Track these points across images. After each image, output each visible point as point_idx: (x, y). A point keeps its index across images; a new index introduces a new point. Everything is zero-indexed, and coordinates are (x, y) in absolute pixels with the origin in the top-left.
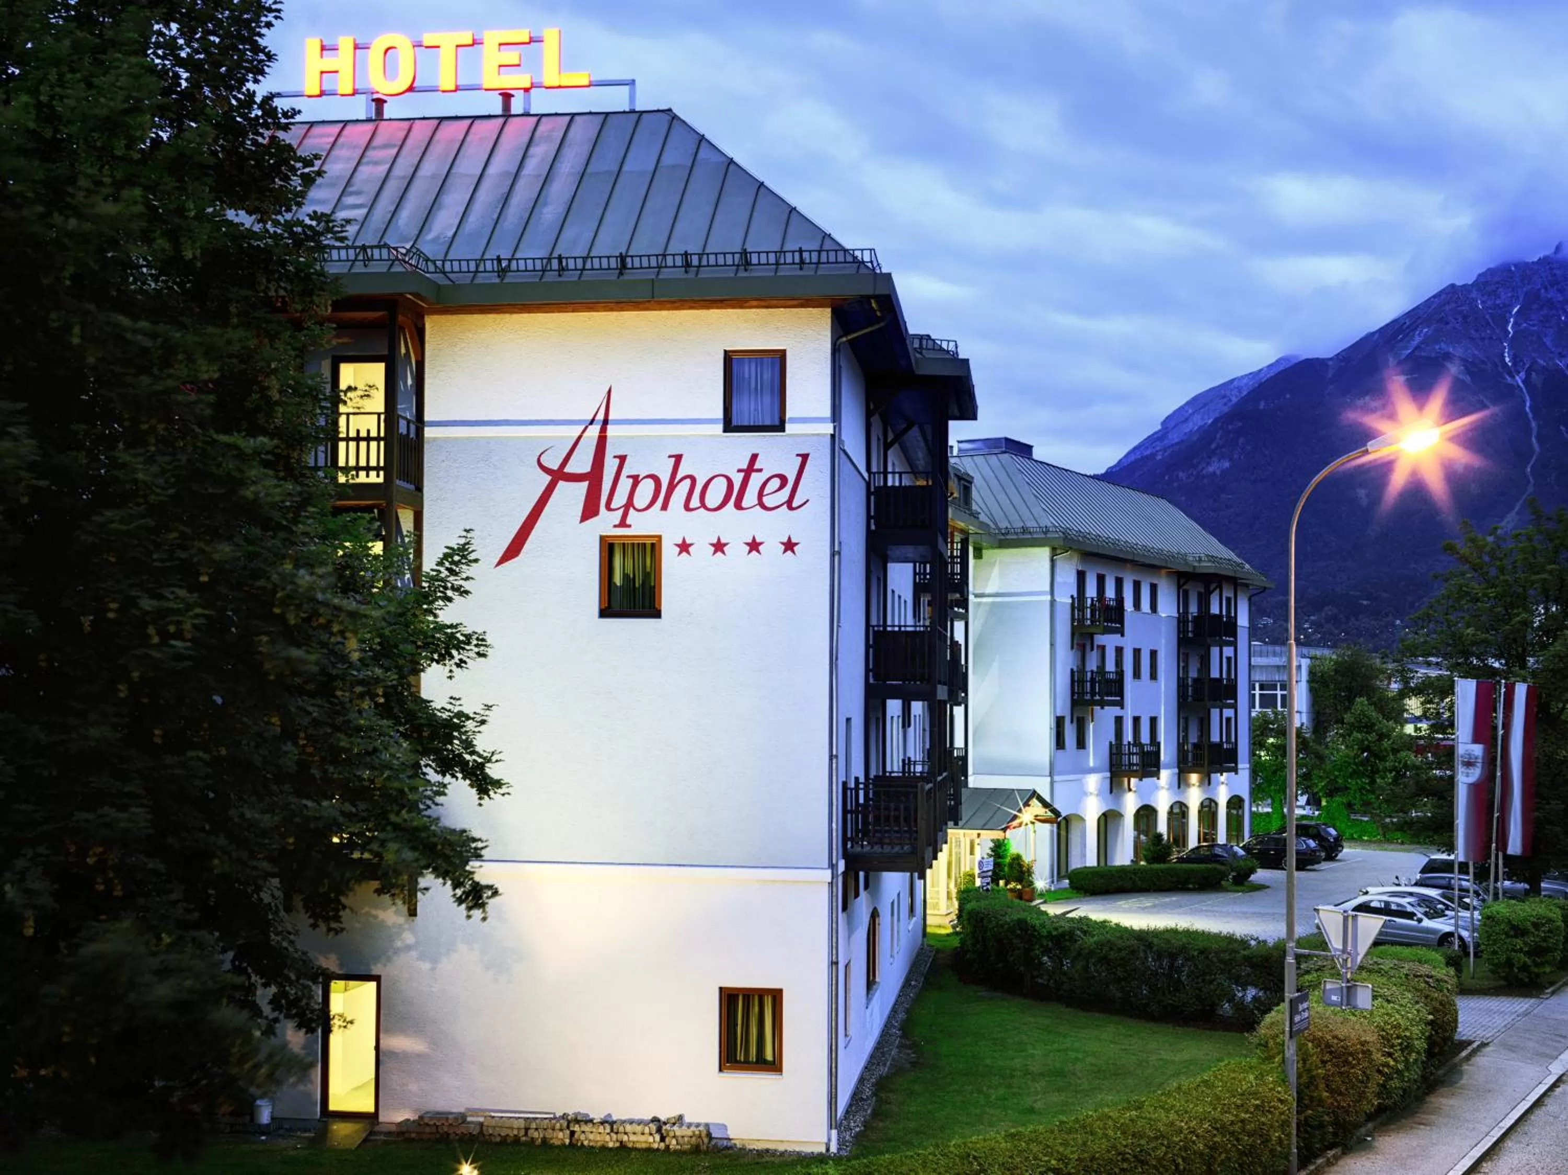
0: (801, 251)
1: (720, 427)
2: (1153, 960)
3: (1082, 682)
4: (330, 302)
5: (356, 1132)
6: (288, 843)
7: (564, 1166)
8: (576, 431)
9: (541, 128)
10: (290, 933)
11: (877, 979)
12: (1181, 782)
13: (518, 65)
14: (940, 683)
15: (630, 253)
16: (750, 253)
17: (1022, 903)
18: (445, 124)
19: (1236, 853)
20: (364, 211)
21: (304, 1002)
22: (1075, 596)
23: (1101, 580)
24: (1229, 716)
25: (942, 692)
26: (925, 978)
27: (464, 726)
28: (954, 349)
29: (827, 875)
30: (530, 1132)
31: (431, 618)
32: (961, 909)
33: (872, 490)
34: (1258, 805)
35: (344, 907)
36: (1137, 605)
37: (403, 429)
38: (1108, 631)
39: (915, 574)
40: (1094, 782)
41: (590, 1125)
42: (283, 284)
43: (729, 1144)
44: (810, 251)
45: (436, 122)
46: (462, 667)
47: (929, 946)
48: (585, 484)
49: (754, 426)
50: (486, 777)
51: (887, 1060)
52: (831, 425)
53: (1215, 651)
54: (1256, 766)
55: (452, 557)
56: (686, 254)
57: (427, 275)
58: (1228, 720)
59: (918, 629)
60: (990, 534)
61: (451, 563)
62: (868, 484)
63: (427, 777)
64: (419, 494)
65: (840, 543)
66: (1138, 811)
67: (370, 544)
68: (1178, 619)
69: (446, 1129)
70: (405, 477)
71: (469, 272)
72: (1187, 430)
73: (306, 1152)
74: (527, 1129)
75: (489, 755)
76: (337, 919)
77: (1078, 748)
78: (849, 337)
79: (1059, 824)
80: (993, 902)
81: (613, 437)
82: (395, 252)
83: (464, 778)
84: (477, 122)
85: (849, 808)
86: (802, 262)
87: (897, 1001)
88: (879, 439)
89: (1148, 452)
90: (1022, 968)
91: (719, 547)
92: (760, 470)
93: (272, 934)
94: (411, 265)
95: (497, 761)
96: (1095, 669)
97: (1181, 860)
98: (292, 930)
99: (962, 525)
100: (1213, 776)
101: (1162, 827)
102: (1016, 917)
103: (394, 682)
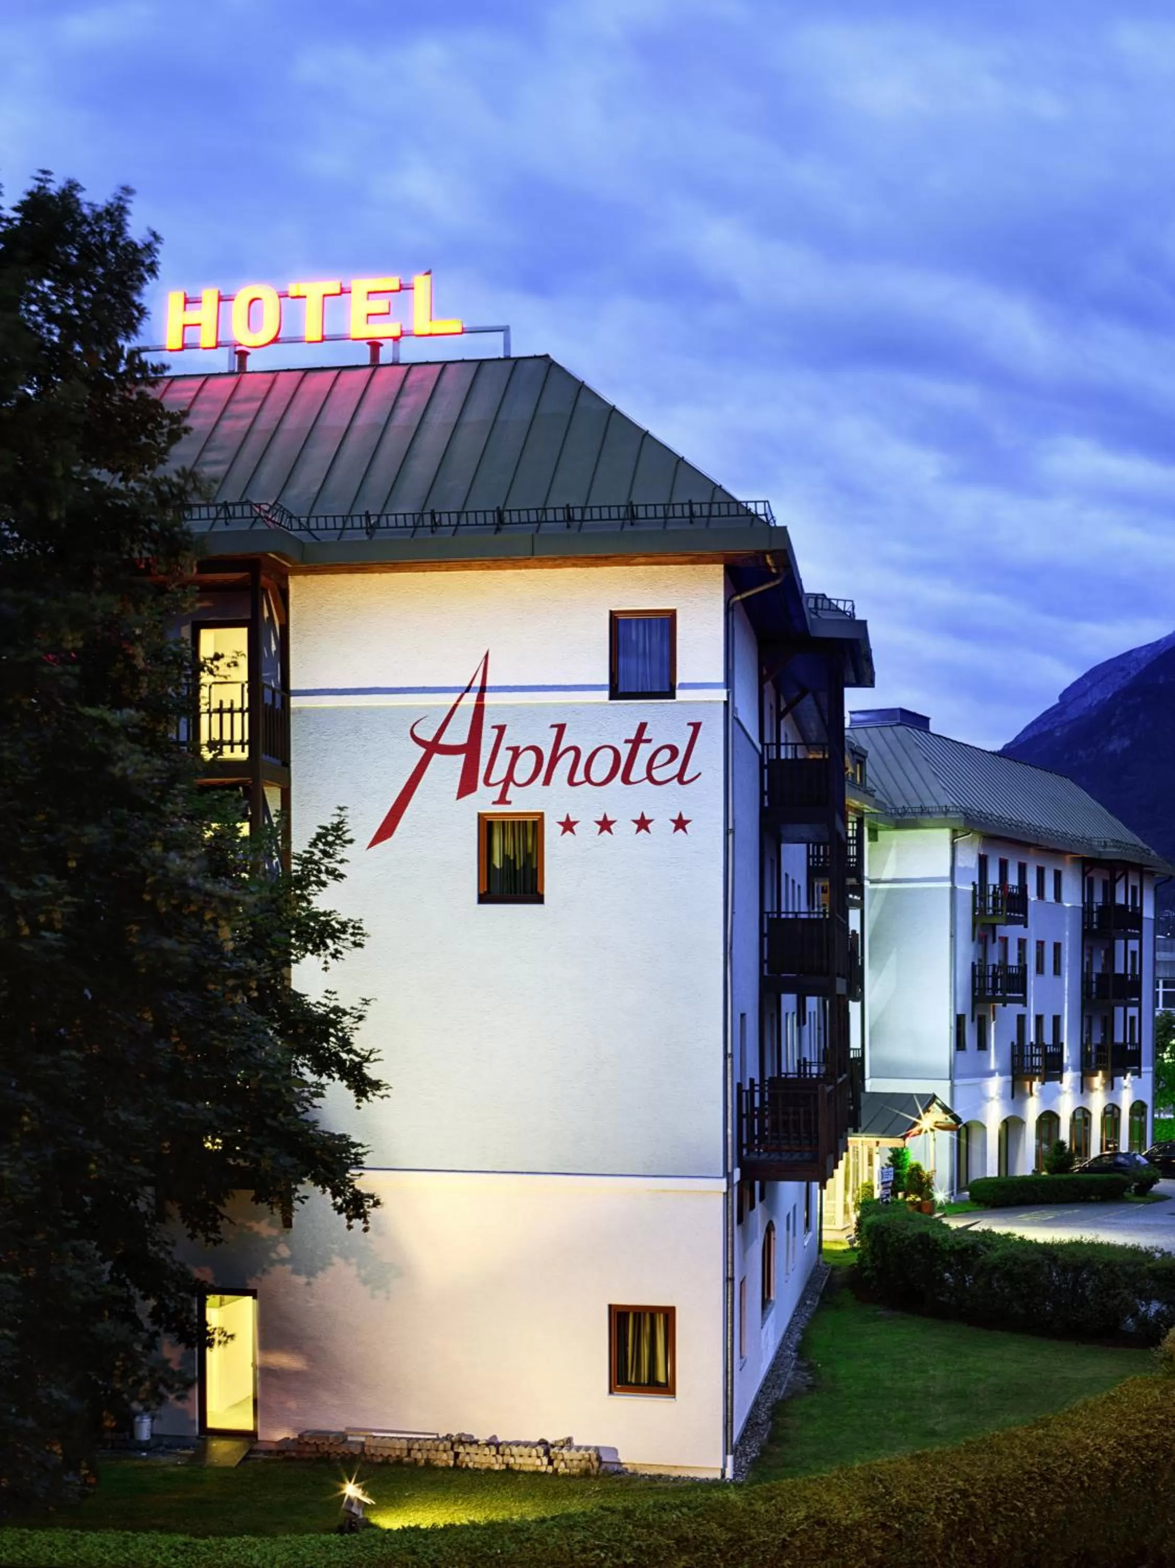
0: (691, 504)
1: (606, 693)
2: (1058, 1275)
3: (983, 976)
4: (195, 562)
5: (236, 1450)
6: (164, 1147)
7: (449, 1488)
8: (451, 699)
9: (411, 378)
10: (167, 1243)
11: (772, 1298)
12: (1084, 1087)
13: (388, 314)
14: (838, 975)
15: (508, 508)
16: (637, 506)
17: (923, 1216)
18: (310, 375)
19: (1139, 1162)
20: (226, 467)
21: (184, 1315)
22: (977, 883)
23: (1003, 865)
24: (1133, 1015)
25: (841, 986)
26: (822, 1298)
27: (341, 1022)
28: (850, 610)
29: (722, 1184)
30: (413, 1452)
31: (304, 905)
32: (859, 1222)
33: (766, 763)
34: (1159, 1113)
35: (222, 1217)
36: (1041, 893)
37: (268, 700)
38: (1011, 921)
39: (809, 856)
40: (995, 1085)
41: (475, 1446)
42: (146, 545)
43: (620, 1469)
44: (701, 504)
45: (302, 373)
46: (337, 958)
47: (825, 1263)
48: (462, 757)
49: (642, 693)
50: (364, 1077)
51: (782, 1383)
52: (725, 691)
53: (1120, 944)
54: (1159, 1069)
55: (325, 838)
56: (568, 507)
57: (291, 533)
58: (1132, 1019)
59: (812, 916)
60: (886, 814)
61: (324, 844)
62: (761, 757)
63: (304, 1078)
64: (286, 769)
65: (734, 821)
66: (1040, 1117)
67: (238, 825)
68: (1083, 909)
69: (326, 1449)
70: (272, 752)
71: (335, 529)
72: (1087, 705)
73: (187, 1469)
74: (409, 1450)
75: (367, 1054)
76: (216, 1229)
77: (979, 1049)
78: (744, 596)
79: (959, 1131)
80: (893, 1215)
81: (491, 706)
82: (258, 510)
83: (341, 1079)
84: (344, 373)
85: (744, 1112)
86: (692, 515)
87: (792, 1321)
88: (771, 708)
89: (1046, 728)
90: (923, 1285)
91: (605, 825)
92: (649, 741)
93: (149, 1244)
94: (274, 522)
95: (375, 1060)
96: (997, 963)
97: (1083, 1170)
98: (168, 1241)
99: (856, 803)
100: (1116, 1079)
101: (1065, 1135)
102: (917, 1230)
103: (269, 975)
